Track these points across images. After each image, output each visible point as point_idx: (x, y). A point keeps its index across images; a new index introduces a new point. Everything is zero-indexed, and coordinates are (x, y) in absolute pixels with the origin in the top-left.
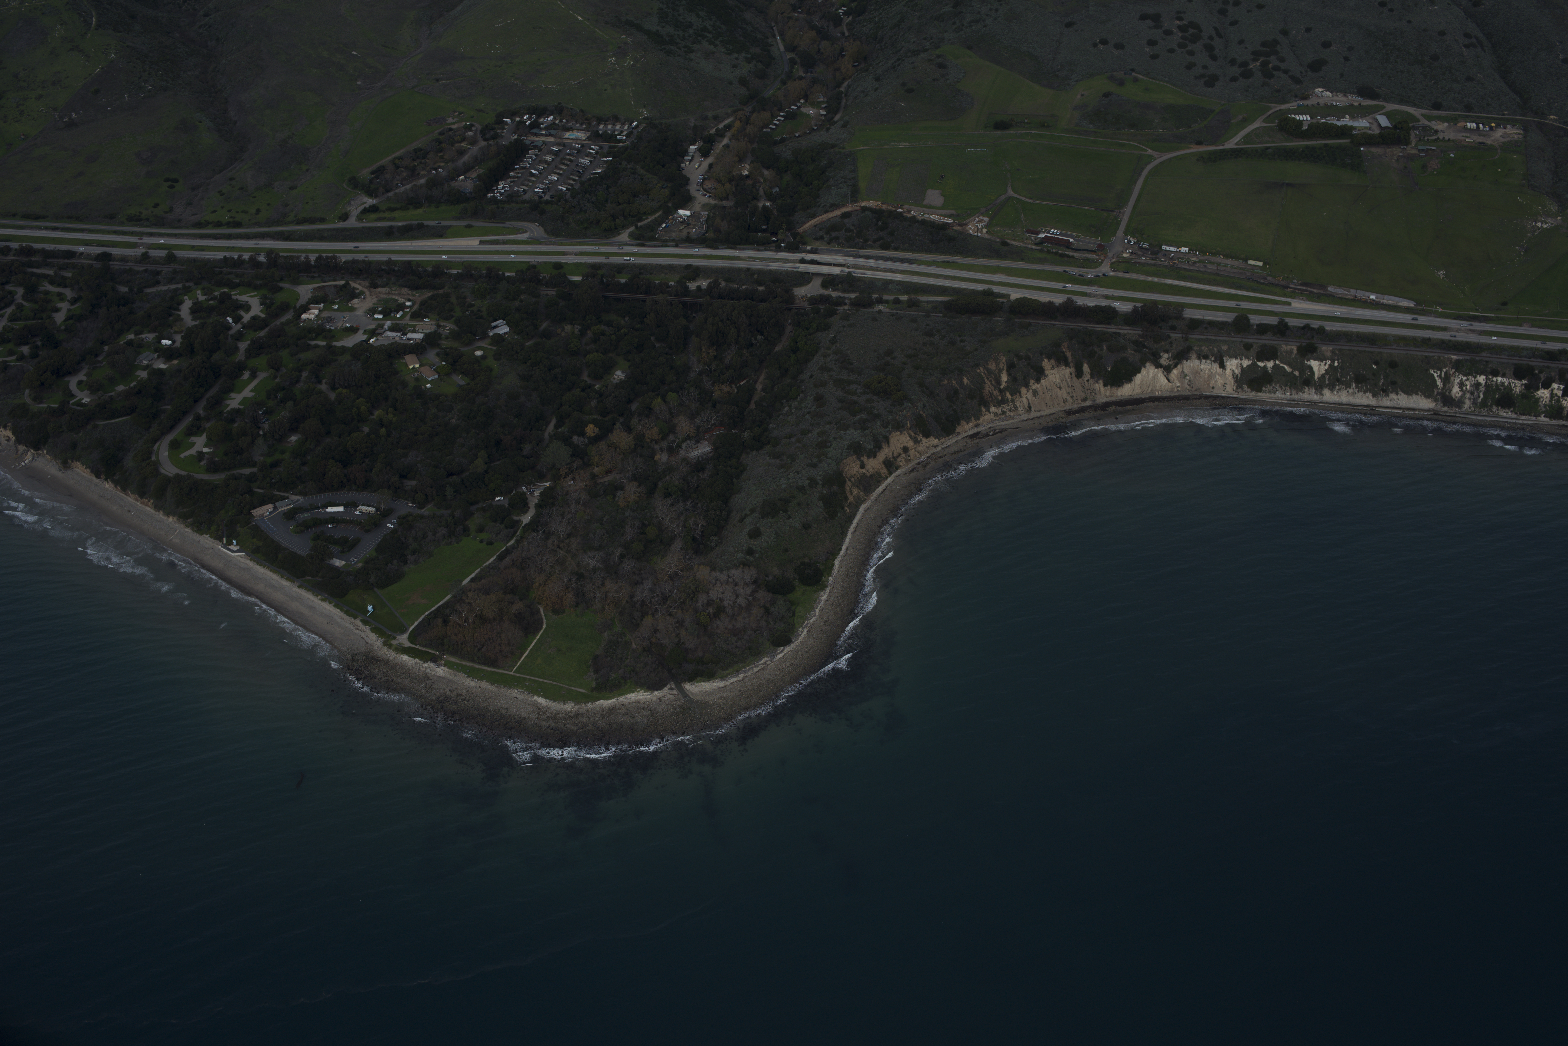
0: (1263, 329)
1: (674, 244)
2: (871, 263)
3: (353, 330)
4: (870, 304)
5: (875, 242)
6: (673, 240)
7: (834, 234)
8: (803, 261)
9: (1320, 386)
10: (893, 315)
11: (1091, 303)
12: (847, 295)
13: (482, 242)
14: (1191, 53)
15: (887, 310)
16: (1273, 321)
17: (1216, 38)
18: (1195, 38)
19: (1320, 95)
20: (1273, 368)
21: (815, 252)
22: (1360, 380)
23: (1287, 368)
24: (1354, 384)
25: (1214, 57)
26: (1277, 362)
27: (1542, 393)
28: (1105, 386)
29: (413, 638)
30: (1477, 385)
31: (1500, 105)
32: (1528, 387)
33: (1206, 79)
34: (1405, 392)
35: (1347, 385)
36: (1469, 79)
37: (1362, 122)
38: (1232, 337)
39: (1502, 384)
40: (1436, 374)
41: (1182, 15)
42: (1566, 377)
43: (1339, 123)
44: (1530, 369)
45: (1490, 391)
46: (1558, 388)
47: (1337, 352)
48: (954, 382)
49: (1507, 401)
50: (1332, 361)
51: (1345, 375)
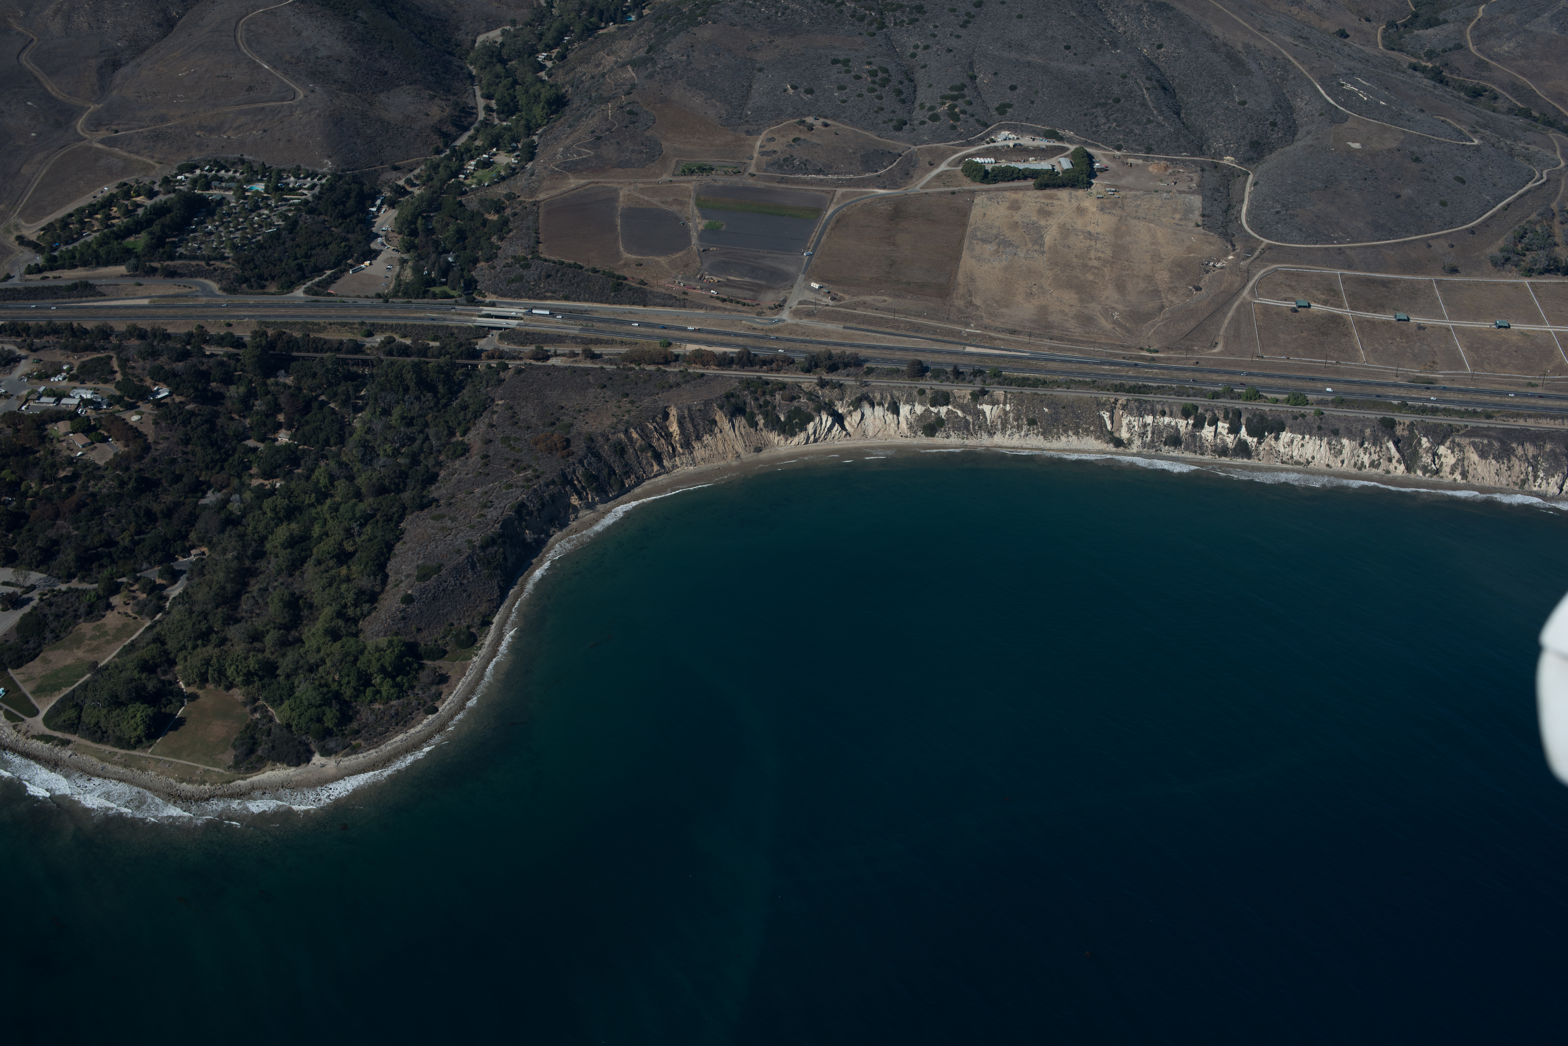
0: (938, 374)
3: (7, 396)
4: (546, 358)
5: (555, 291)
7: (516, 285)
8: (480, 315)
9: (991, 430)
10: (567, 368)
12: (521, 349)
14: (880, 97)
15: (561, 364)
17: (906, 82)
18: (885, 82)
19: (1004, 138)
20: (947, 413)
21: (493, 304)
22: (1032, 422)
23: (960, 413)
24: (1025, 428)
25: (903, 101)
26: (950, 407)
27: (1207, 432)
28: (779, 435)
29: (47, 721)
30: (1145, 425)
31: (1179, 147)
32: (1194, 425)
33: (894, 123)
34: (1077, 433)
35: (1019, 428)
36: (1149, 121)
37: (1044, 165)
38: (906, 383)
39: (1169, 424)
40: (1106, 416)
41: (872, 60)
42: (1230, 415)
43: (1021, 166)
44: (1196, 408)
45: (1157, 431)
46: (1223, 426)
47: (1009, 396)
48: (623, 436)
49: (1175, 440)
50: (1005, 404)
51: (1016, 419)
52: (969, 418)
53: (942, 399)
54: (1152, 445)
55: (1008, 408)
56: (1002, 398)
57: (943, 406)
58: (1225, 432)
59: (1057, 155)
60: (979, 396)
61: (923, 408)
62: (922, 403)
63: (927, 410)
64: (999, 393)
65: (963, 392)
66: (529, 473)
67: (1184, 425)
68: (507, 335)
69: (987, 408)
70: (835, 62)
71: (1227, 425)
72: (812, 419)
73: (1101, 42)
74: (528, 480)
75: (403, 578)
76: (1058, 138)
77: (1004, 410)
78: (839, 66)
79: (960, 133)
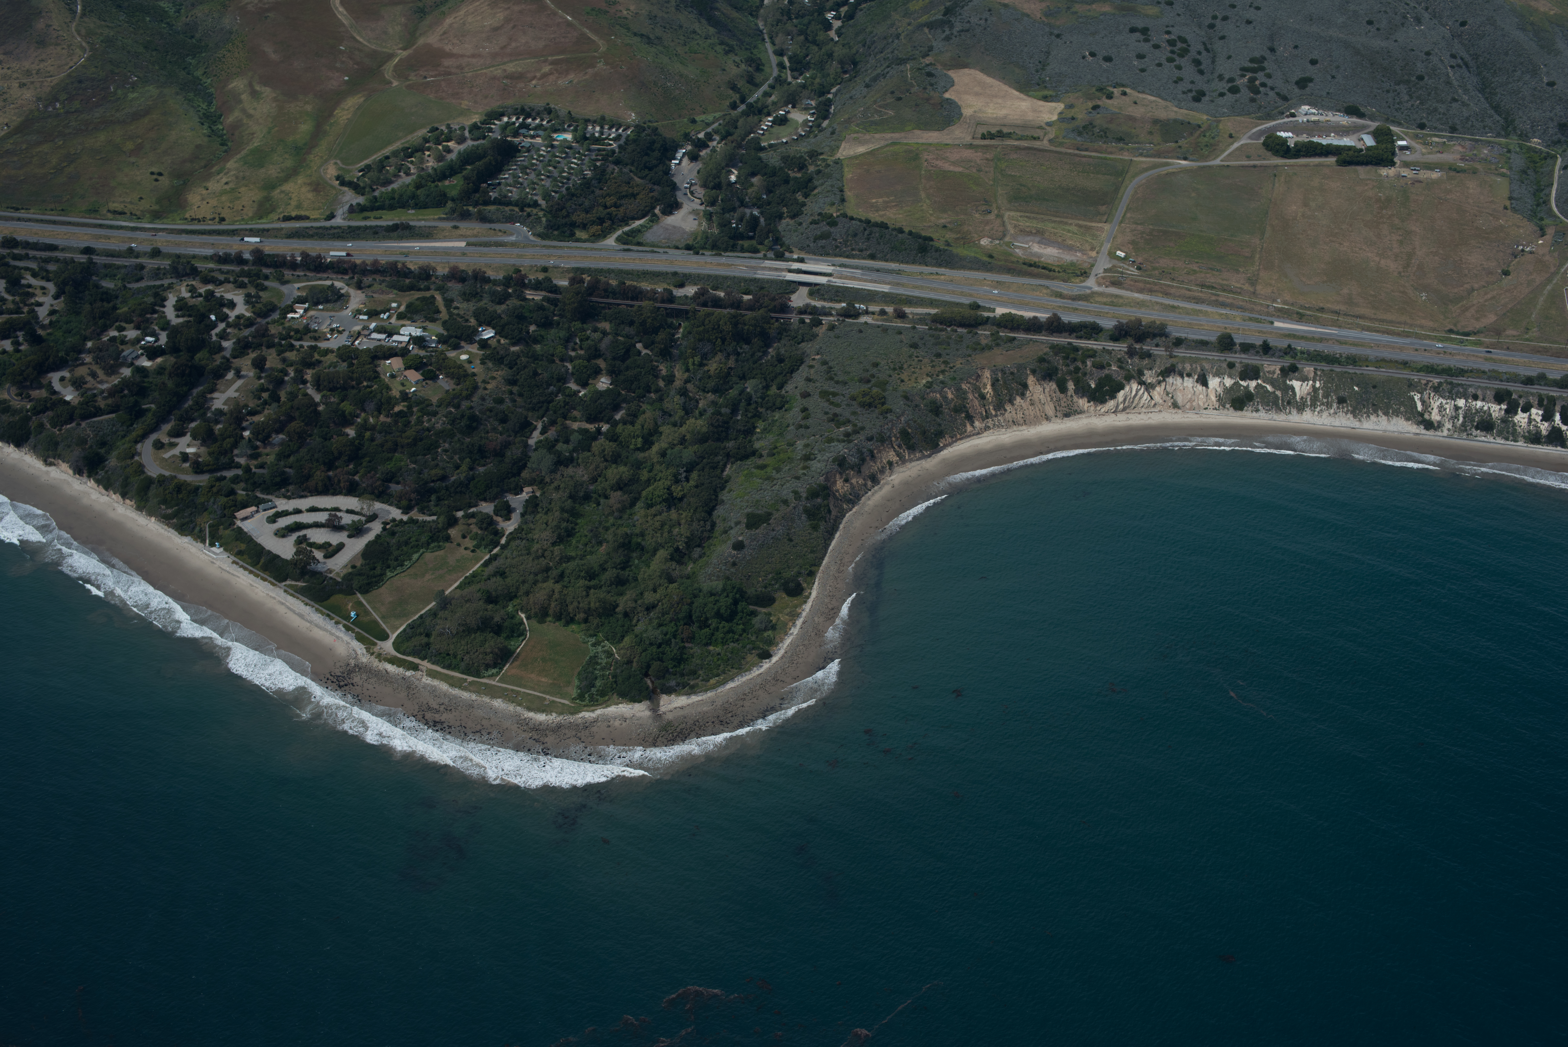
0: (1246, 348)
1: (660, 250)
2: (857, 273)
3: (339, 332)
4: (857, 315)
5: (861, 251)
6: (660, 247)
7: (821, 243)
8: (789, 270)
9: (1301, 407)
10: (878, 326)
11: (1076, 318)
12: (833, 305)
13: (468, 244)
14: (1179, 68)
15: (873, 321)
16: (1256, 340)
17: (1204, 53)
18: (1184, 53)
19: (1306, 113)
20: (1256, 387)
21: (801, 260)
22: (1341, 401)
23: (1269, 388)
24: (1335, 405)
25: (1201, 72)
26: (1259, 381)
27: (1521, 418)
28: (1089, 402)
29: (397, 645)
30: (1457, 408)
31: (1484, 127)
32: (1507, 411)
33: (1194, 94)
34: (1386, 414)
35: (1329, 405)
36: (1455, 100)
37: (1347, 141)
38: (1215, 355)
39: (1482, 408)
40: (1417, 397)
41: (1170, 29)
42: (1545, 403)
43: (1324, 141)
44: (1509, 393)
45: (1469, 414)
46: (1536, 413)
47: (1319, 373)
48: (938, 395)
49: (1486, 425)
50: (1314, 381)
51: (1326, 396)
52: (1279, 393)
53: (1251, 373)
54: (1463, 428)
55: (1318, 385)
56: (1312, 375)
57: (1252, 380)
58: (1539, 419)
59: (1358, 131)
60: (1291, 371)
61: (1233, 381)
62: (1230, 376)
63: (1236, 384)
64: (1309, 370)
65: (1272, 367)
66: (849, 428)
67: (1496, 410)
68: (815, 290)
69: (1296, 384)
70: (1133, 30)
71: (1541, 412)
72: (1122, 387)
73: (1405, 17)
74: (847, 435)
75: (733, 525)
76: (1361, 115)
77: (1313, 386)
78: (1138, 34)
79: (1261, 106)
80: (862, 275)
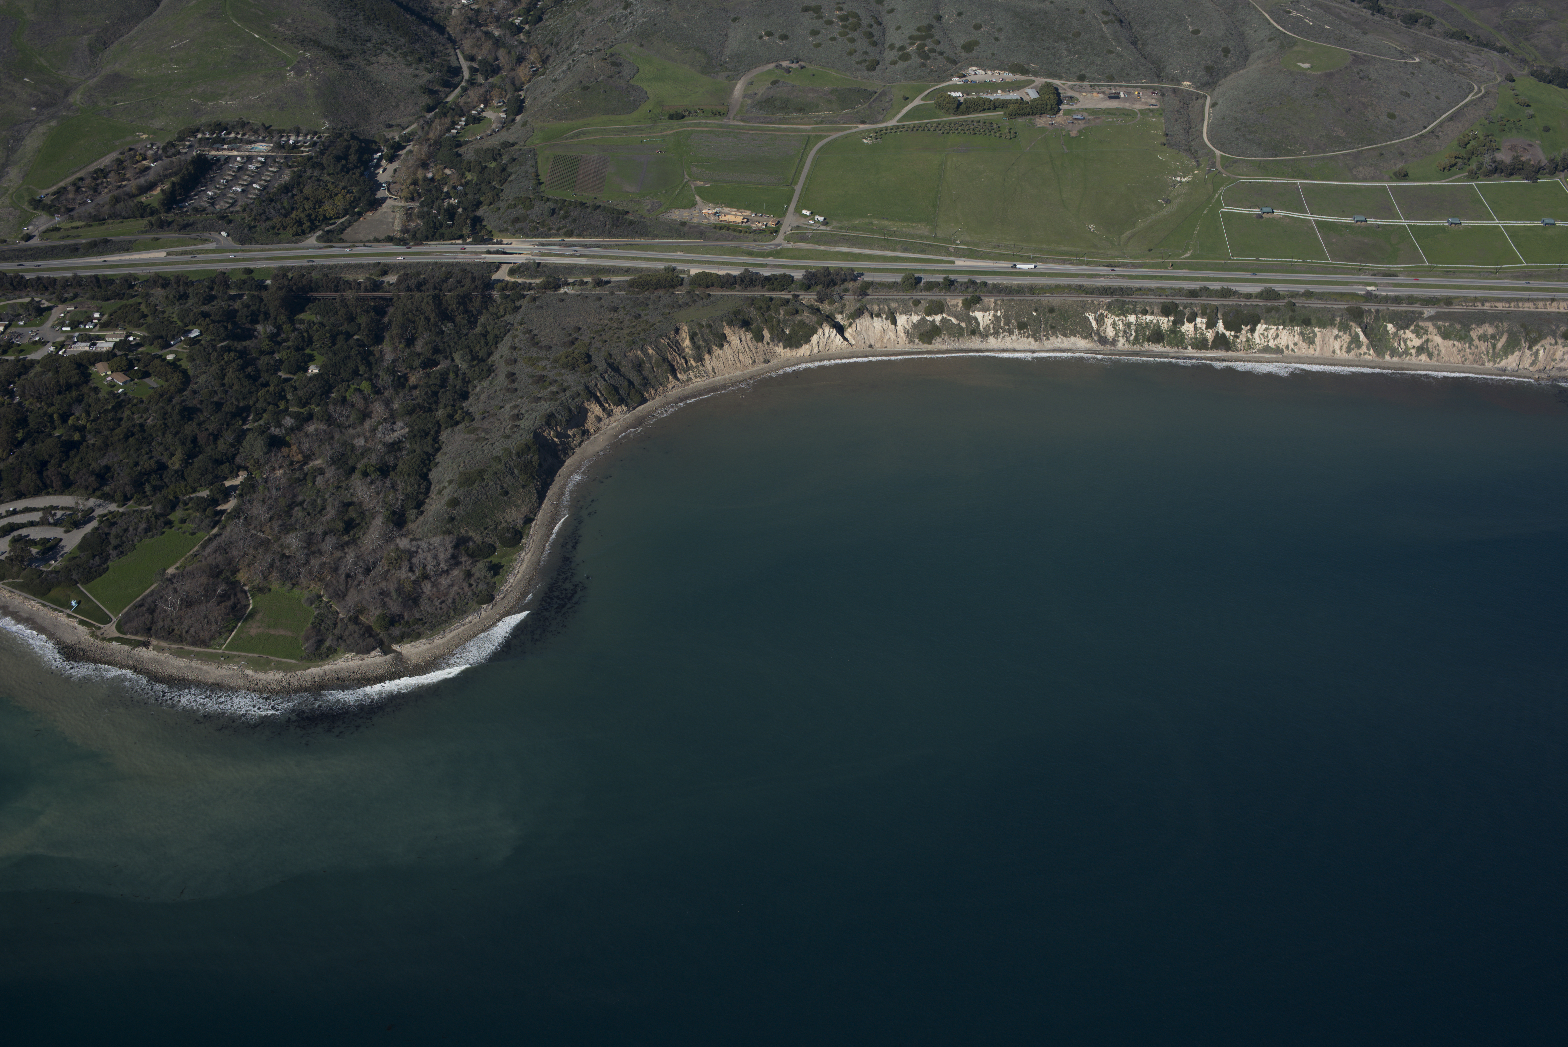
0: (930, 286)
1: (362, 244)
2: (555, 249)
3: (43, 343)
4: (557, 287)
5: (559, 229)
6: (361, 241)
7: (518, 226)
8: (489, 252)
9: (985, 336)
10: (579, 295)
11: (766, 273)
12: (533, 281)
13: (169, 254)
14: (852, 41)
15: (573, 292)
16: (939, 278)
17: (875, 26)
18: (856, 26)
19: (974, 73)
20: (941, 320)
21: (501, 243)
22: (1022, 326)
23: (954, 321)
24: (1016, 332)
25: (874, 43)
26: (945, 315)
27: (1187, 328)
28: (785, 348)
29: (120, 627)
30: (1128, 325)
31: (1138, 75)
32: (1174, 323)
33: (867, 64)
34: (1065, 335)
35: (1011, 332)
36: (1109, 52)
37: (1013, 96)
38: (901, 296)
39: (1151, 322)
40: (1091, 317)
41: (841, 6)
42: (1208, 311)
43: (992, 97)
44: (1175, 306)
45: (1141, 328)
46: (1201, 321)
47: (999, 303)
48: (639, 352)
49: (1157, 336)
50: (996, 311)
51: (1007, 323)
52: (963, 325)
53: (936, 308)
54: (1136, 342)
55: (999, 314)
56: (992, 305)
57: (936, 314)
58: (1204, 326)
59: (1024, 87)
60: (972, 302)
61: (919, 318)
62: (917, 313)
63: (923, 319)
64: (990, 301)
65: (956, 302)
66: (554, 388)
67: (1165, 323)
68: (516, 268)
69: (979, 315)
70: (806, 9)
71: (1205, 320)
72: (816, 332)
74: (553, 393)
75: (446, 484)
76: (1024, 72)
77: (994, 316)
78: (811, 12)
79: (931, 70)
80: (559, 250)
